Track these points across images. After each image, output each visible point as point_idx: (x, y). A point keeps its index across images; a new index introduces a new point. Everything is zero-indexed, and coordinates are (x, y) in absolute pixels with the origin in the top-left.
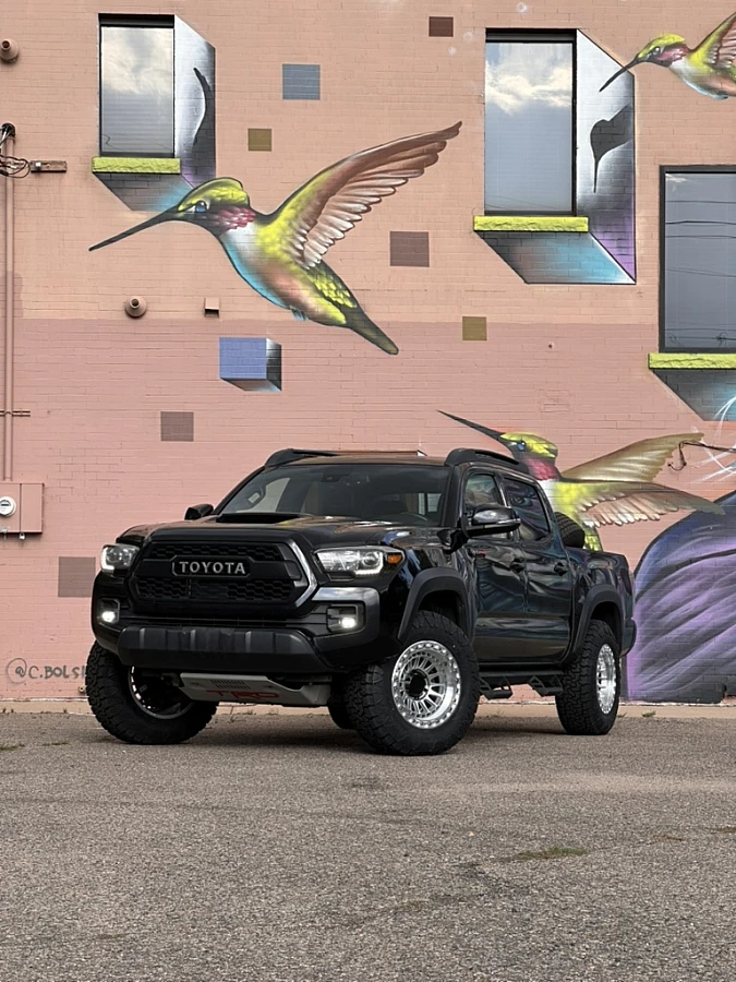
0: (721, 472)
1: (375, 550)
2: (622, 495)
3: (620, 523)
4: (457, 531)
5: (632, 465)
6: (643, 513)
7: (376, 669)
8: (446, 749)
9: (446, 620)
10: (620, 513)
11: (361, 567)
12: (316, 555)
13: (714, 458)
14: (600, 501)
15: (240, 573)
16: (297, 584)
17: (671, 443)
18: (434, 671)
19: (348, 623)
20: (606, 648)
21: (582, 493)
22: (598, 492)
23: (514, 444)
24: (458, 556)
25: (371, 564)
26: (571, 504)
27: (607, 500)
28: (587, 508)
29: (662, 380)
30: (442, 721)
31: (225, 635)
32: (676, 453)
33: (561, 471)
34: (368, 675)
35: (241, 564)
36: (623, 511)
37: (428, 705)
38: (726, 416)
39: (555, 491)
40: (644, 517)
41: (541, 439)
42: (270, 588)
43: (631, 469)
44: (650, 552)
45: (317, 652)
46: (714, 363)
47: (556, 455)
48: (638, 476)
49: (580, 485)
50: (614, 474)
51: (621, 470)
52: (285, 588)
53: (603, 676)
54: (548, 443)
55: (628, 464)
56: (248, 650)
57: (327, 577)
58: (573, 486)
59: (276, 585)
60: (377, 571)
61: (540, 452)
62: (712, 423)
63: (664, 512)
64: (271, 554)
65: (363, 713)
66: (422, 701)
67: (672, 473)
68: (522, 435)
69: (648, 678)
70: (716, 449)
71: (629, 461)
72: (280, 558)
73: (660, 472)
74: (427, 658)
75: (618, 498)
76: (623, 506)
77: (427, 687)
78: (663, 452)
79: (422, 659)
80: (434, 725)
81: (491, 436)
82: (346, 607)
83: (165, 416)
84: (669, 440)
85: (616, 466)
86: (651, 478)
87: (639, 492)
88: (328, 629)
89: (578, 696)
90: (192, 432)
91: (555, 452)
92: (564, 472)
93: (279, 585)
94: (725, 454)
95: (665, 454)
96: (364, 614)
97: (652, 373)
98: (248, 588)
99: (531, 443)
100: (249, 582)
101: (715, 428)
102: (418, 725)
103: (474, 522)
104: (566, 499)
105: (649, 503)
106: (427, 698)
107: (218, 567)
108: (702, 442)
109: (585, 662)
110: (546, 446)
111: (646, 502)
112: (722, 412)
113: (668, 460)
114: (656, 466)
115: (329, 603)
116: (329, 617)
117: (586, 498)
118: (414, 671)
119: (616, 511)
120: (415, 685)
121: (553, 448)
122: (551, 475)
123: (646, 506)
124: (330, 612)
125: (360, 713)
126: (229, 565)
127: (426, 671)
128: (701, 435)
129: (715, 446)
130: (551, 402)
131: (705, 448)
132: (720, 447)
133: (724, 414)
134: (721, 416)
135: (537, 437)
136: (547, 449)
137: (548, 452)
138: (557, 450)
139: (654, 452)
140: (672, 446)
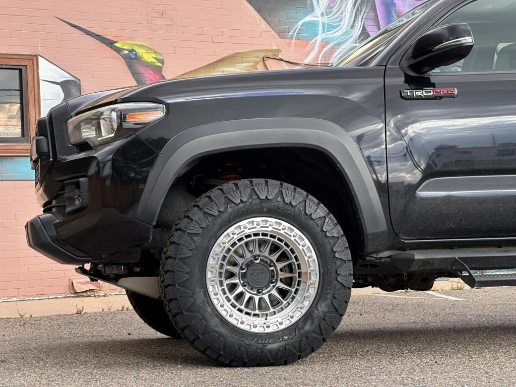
17: (257, 57)
23: (127, 52)
38: (297, 36)
47: (163, 64)
54: (156, 53)
61: (149, 61)
62: (287, 41)
68: (133, 45)
70: (291, 63)
78: (250, 64)
81: (106, 44)
84: (254, 54)
91: (162, 62)
95: (252, 66)
99: (141, 52)
101: (289, 45)
108: (280, 56)
112: (294, 32)
128: (279, 51)
129: (291, 61)
130: (157, 15)
131: (282, 62)
132: (294, 61)
133: (296, 33)
134: (293, 35)
135: (146, 47)
136: (155, 58)
137: (156, 61)
138: (163, 60)
139: (244, 64)
140: (257, 59)
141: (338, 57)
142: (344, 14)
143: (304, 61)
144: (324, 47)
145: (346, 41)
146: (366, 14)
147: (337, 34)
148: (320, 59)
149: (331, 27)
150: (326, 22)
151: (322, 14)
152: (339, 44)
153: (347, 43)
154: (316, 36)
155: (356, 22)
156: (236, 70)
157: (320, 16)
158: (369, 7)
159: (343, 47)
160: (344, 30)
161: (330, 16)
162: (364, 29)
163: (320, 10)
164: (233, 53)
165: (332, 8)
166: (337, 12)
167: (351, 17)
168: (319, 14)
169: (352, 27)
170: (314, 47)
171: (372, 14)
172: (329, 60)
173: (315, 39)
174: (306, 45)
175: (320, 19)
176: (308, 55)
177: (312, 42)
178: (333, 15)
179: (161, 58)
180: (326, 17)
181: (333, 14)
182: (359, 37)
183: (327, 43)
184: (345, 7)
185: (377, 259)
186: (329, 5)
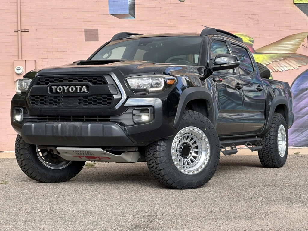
1: (159, 77)
2: (282, 59)
3: (281, 71)
4: (207, 68)
5: (286, 46)
6: (292, 66)
7: (162, 143)
8: (202, 185)
9: (201, 115)
10: (281, 66)
11: (152, 87)
12: (126, 81)
14: (273, 62)
15: (84, 91)
16: (115, 97)
17: (304, 36)
18: (195, 142)
19: (145, 118)
20: (282, 126)
21: (264, 58)
22: (272, 58)
24: (208, 81)
25: (158, 85)
27: (276, 61)
29: (299, 9)
30: (200, 170)
31: (76, 127)
32: (306, 40)
33: (255, 50)
34: (158, 147)
35: (84, 87)
36: (283, 66)
37: (192, 161)
40: (292, 68)
41: (246, 36)
42: (101, 99)
43: (286, 47)
44: (295, 83)
45: (128, 135)
47: (253, 43)
48: (289, 51)
49: (264, 55)
50: (278, 50)
51: (282, 48)
52: (108, 99)
53: (280, 140)
54: (249, 37)
55: (284, 45)
56: (89, 134)
57: (133, 93)
58: (261, 55)
59: (104, 98)
60: (161, 88)
61: (246, 41)
63: (300, 65)
64: (101, 81)
65: (156, 167)
66: (189, 159)
67: (304, 49)
69: (295, 137)
71: (285, 44)
72: (105, 83)
73: (299, 48)
74: (191, 136)
75: (281, 60)
76: (283, 63)
77: (191, 152)
78: (300, 39)
79: (188, 137)
80: (196, 172)
82: (143, 109)
83: (86, 30)
84: (303, 34)
85: (279, 47)
86: (295, 51)
87: (290, 57)
88: (134, 122)
89: (269, 150)
90: (98, 37)
92: (256, 50)
93: (106, 98)
95: (301, 40)
96: (154, 113)
97: (295, 5)
98: (89, 100)
99: (242, 38)
100: (90, 96)
102: (187, 173)
103: (216, 64)
105: (294, 62)
106: (192, 157)
107: (72, 89)
109: (272, 133)
110: (249, 39)
111: (293, 62)
113: (303, 43)
114: (297, 46)
115: (133, 107)
116: (134, 115)
117: (266, 61)
118: (184, 143)
119: (279, 66)
120: (185, 151)
122: (251, 51)
123: (293, 63)
124: (135, 112)
125: (154, 168)
126: (78, 87)
127: (191, 143)
130: (251, 20)
135: (245, 35)
136: (249, 40)
137: (249, 41)
138: (253, 41)
139: (296, 40)
140: (304, 37)
164: (290, 35)
179: (252, 40)
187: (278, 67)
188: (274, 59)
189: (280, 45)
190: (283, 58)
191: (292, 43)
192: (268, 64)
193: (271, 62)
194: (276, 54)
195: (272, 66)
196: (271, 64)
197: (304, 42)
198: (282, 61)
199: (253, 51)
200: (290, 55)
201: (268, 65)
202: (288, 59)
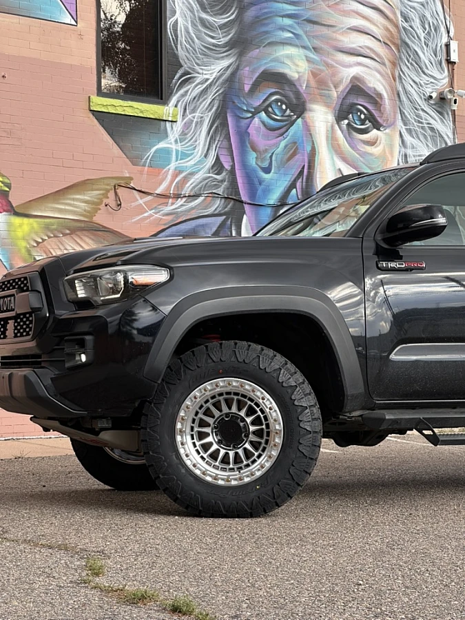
0: (146, 215)
2: (68, 232)
5: (75, 203)
10: (66, 249)
13: (142, 201)
14: (49, 237)
17: (108, 185)
21: (33, 228)
22: (47, 228)
26: (24, 239)
27: (55, 236)
28: (38, 243)
29: (100, 123)
32: (111, 194)
38: (150, 163)
39: (9, 224)
43: (76, 207)
46: (142, 112)
47: (10, 189)
48: (80, 215)
49: (31, 220)
50: (60, 211)
51: (67, 208)
54: (2, 175)
55: (72, 202)
58: (26, 220)
62: (139, 168)
67: (110, 213)
70: (143, 192)
71: (74, 199)
75: (65, 235)
76: (69, 243)
78: (101, 192)
84: (106, 181)
85: (62, 204)
86: (92, 217)
87: (82, 229)
91: (9, 186)
92: (17, 207)
94: (150, 198)
95: (103, 194)
97: (91, 116)
101: (141, 173)
104: (20, 233)
108: (132, 185)
112: (147, 159)
113: (105, 201)
114: (96, 205)
117: (36, 233)
121: (7, 181)
122: (5, 208)
128: (131, 179)
129: (143, 190)
130: (4, 134)
131: (134, 191)
132: (147, 191)
133: (148, 161)
134: (145, 162)
136: (2, 182)
137: (3, 185)
138: (11, 184)
139: (94, 192)
140: (108, 187)
141: (191, 187)
142: (197, 143)
143: (156, 190)
144: (177, 176)
145: (199, 170)
146: (220, 143)
147: (190, 163)
148: (172, 189)
149: (184, 155)
150: (180, 150)
151: (176, 141)
152: (192, 174)
153: (201, 172)
154: (169, 165)
155: (210, 151)
156: (85, 197)
157: (173, 143)
158: (223, 136)
159: (196, 177)
160: (197, 159)
161: (183, 143)
162: (218, 158)
163: (174, 137)
165: (186, 134)
166: (191, 139)
167: (205, 145)
168: (173, 140)
169: (206, 156)
170: (166, 176)
171: (225, 143)
172: (182, 191)
173: (168, 168)
174: (159, 174)
175: (174, 147)
176: (160, 184)
177: (165, 170)
178: (187, 143)
179: (9, 182)
180: (179, 144)
181: (187, 141)
182: (213, 166)
183: (180, 172)
184: (200, 135)
185: (349, 417)
186: (183, 131)
187: (60, 249)
188: (52, 231)
189: (64, 199)
190: (69, 230)
191: (87, 198)
192: (40, 241)
193: (47, 238)
194: (55, 220)
195: (49, 247)
196: (45, 243)
197: (108, 198)
198: (68, 236)
199: (9, 208)
200: (83, 225)
201: (40, 243)
202: (78, 233)
